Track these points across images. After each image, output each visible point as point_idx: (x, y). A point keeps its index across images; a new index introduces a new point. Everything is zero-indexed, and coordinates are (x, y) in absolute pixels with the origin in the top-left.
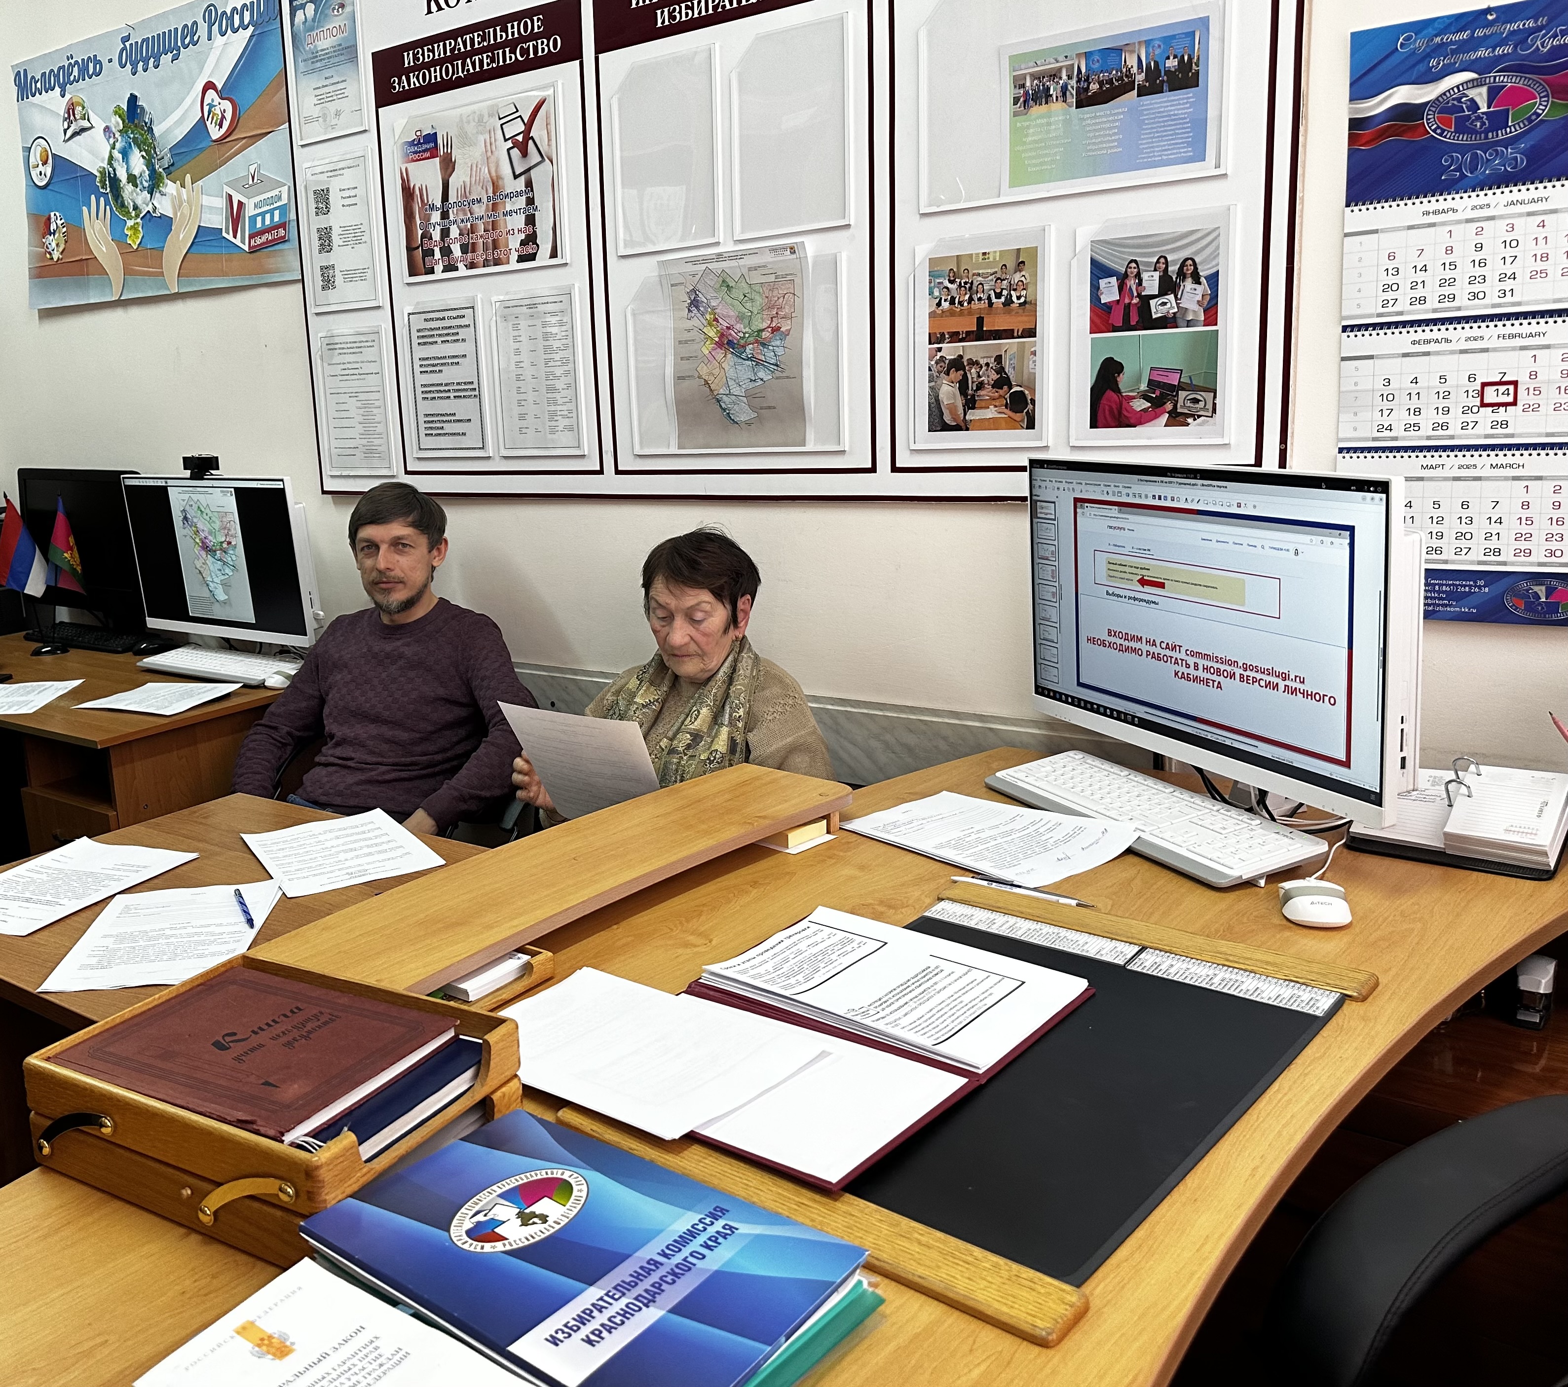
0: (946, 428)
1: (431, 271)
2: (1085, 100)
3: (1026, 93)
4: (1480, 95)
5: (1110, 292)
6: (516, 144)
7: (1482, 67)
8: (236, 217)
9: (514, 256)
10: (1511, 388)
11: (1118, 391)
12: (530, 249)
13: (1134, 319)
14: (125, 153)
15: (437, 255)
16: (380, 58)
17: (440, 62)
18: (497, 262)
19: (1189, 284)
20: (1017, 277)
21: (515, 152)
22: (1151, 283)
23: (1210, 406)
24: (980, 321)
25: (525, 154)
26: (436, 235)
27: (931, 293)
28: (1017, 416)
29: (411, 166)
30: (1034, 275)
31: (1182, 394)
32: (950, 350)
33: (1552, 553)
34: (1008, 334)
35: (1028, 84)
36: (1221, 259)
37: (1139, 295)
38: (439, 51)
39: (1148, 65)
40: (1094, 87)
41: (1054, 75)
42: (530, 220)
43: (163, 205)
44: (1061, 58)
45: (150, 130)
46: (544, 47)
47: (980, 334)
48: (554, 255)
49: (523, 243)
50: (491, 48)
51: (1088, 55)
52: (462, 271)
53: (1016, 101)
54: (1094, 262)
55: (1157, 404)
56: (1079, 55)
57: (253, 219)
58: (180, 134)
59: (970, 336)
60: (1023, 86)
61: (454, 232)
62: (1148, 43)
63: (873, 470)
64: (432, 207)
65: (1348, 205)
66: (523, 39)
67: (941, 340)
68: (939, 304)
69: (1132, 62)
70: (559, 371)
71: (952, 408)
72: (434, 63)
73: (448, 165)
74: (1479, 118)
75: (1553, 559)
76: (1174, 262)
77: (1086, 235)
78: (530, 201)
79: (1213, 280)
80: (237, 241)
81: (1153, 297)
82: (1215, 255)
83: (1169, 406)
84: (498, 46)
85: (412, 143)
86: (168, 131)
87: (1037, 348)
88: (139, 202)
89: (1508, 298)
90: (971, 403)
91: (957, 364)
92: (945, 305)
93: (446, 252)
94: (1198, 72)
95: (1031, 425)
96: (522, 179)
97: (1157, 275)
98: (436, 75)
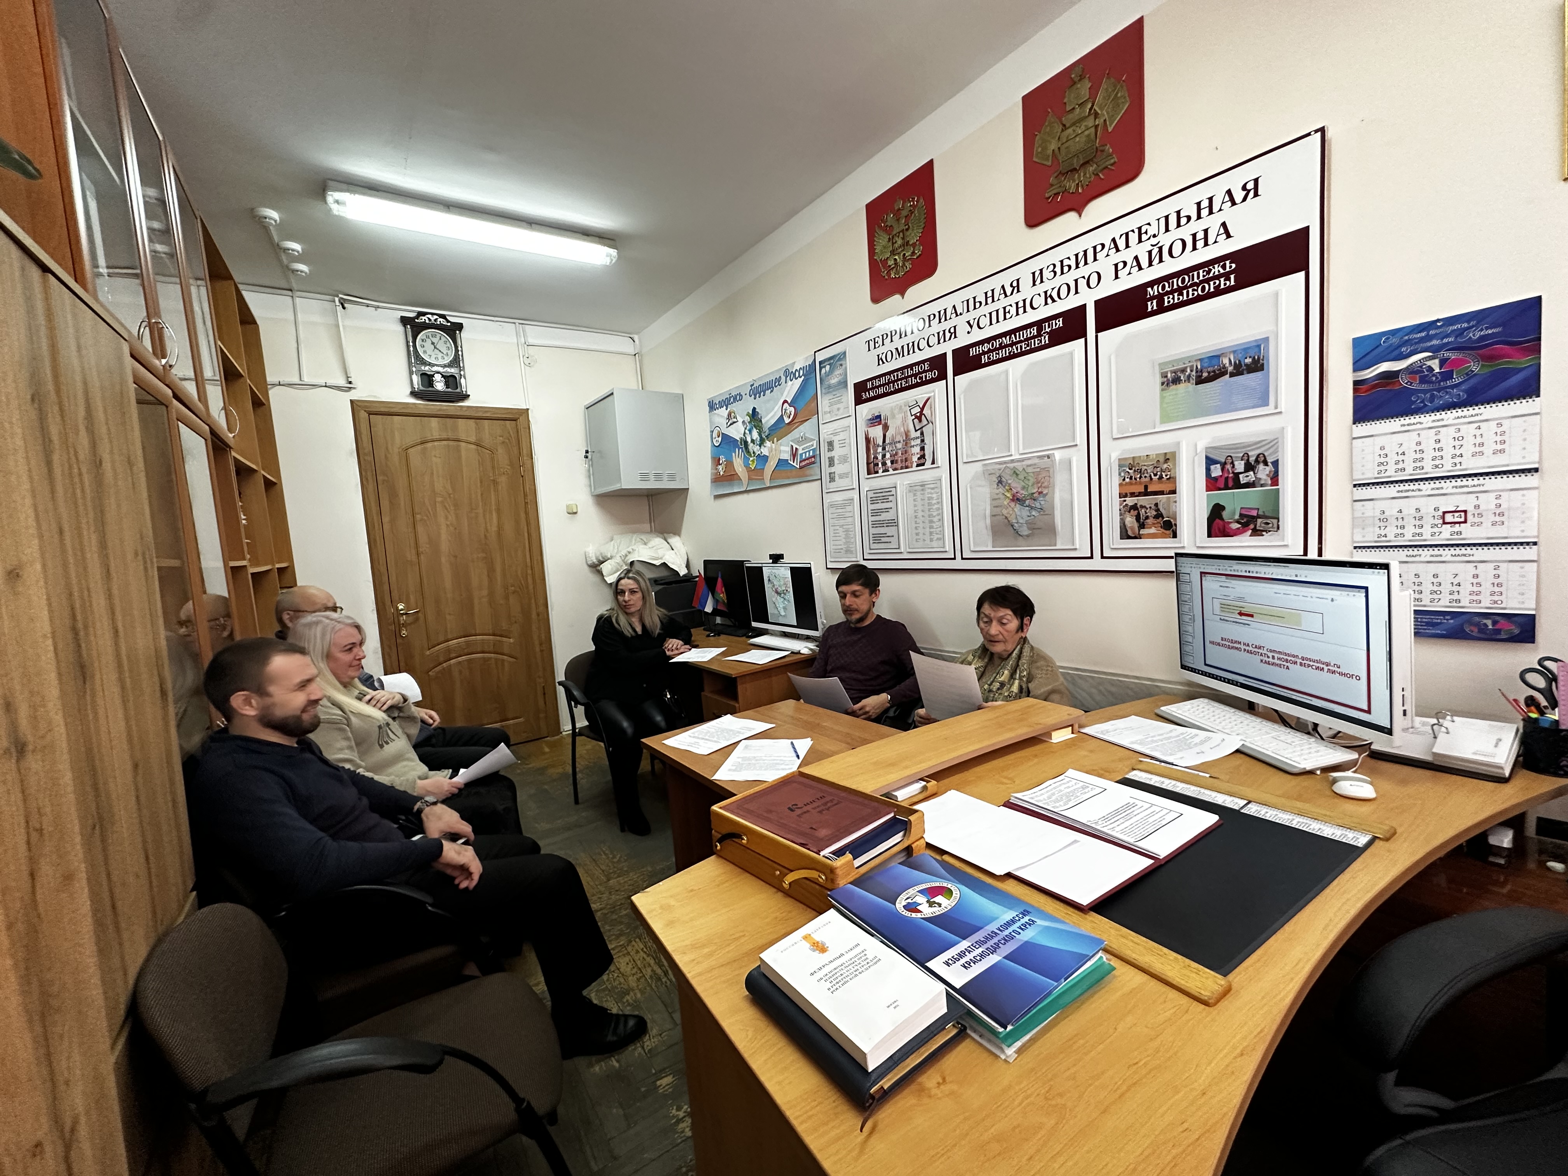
0: (1129, 537)
1: (877, 472)
2: (1200, 381)
3: (1168, 380)
4: (1435, 364)
5: (1216, 471)
6: (916, 417)
7: (1435, 350)
8: (794, 455)
9: (915, 464)
10: (1463, 514)
11: (1222, 519)
12: (922, 461)
13: (1231, 484)
14: (750, 431)
15: (880, 465)
16: (856, 385)
17: (883, 385)
18: (907, 467)
19: (1261, 466)
20: (1165, 466)
21: (916, 421)
22: (1240, 466)
23: (1276, 526)
24: (1146, 487)
25: (920, 421)
26: (880, 457)
27: (1120, 474)
28: (1167, 532)
29: (870, 430)
30: (1175, 465)
31: (1259, 521)
32: (1130, 501)
33: (1495, 602)
34: (1162, 493)
35: (1169, 375)
36: (1280, 454)
37: (1233, 473)
38: (883, 381)
39: (1235, 363)
40: (1205, 375)
41: (1183, 371)
42: (923, 449)
43: (765, 451)
44: (1187, 362)
45: (761, 421)
46: (929, 375)
47: (1146, 493)
48: (933, 463)
49: (919, 459)
50: (906, 378)
51: (1201, 360)
52: (891, 472)
53: (1163, 384)
54: (1207, 458)
55: (1245, 526)
56: (1196, 360)
57: (801, 455)
58: (773, 422)
59: (1140, 494)
60: (1166, 377)
61: (888, 455)
62: (1234, 352)
63: (1091, 557)
64: (878, 446)
65: (1354, 423)
66: (920, 373)
67: (1126, 496)
68: (1124, 480)
69: (1226, 361)
70: (935, 514)
71: (1132, 528)
72: (880, 386)
73: (886, 428)
74: (1434, 375)
75: (1496, 605)
76: (1253, 456)
77: (1202, 445)
78: (923, 441)
79: (1276, 464)
80: (795, 464)
81: (1241, 473)
82: (1276, 451)
83: (1252, 526)
84: (908, 377)
85: (870, 420)
86: (768, 421)
87: (1177, 499)
88: (755, 450)
89: (1458, 467)
90: (1142, 526)
91: (1134, 507)
92: (1127, 480)
93: (884, 464)
94: (1263, 364)
95: (1175, 536)
96: (919, 432)
97: (1243, 462)
98: (881, 391)
